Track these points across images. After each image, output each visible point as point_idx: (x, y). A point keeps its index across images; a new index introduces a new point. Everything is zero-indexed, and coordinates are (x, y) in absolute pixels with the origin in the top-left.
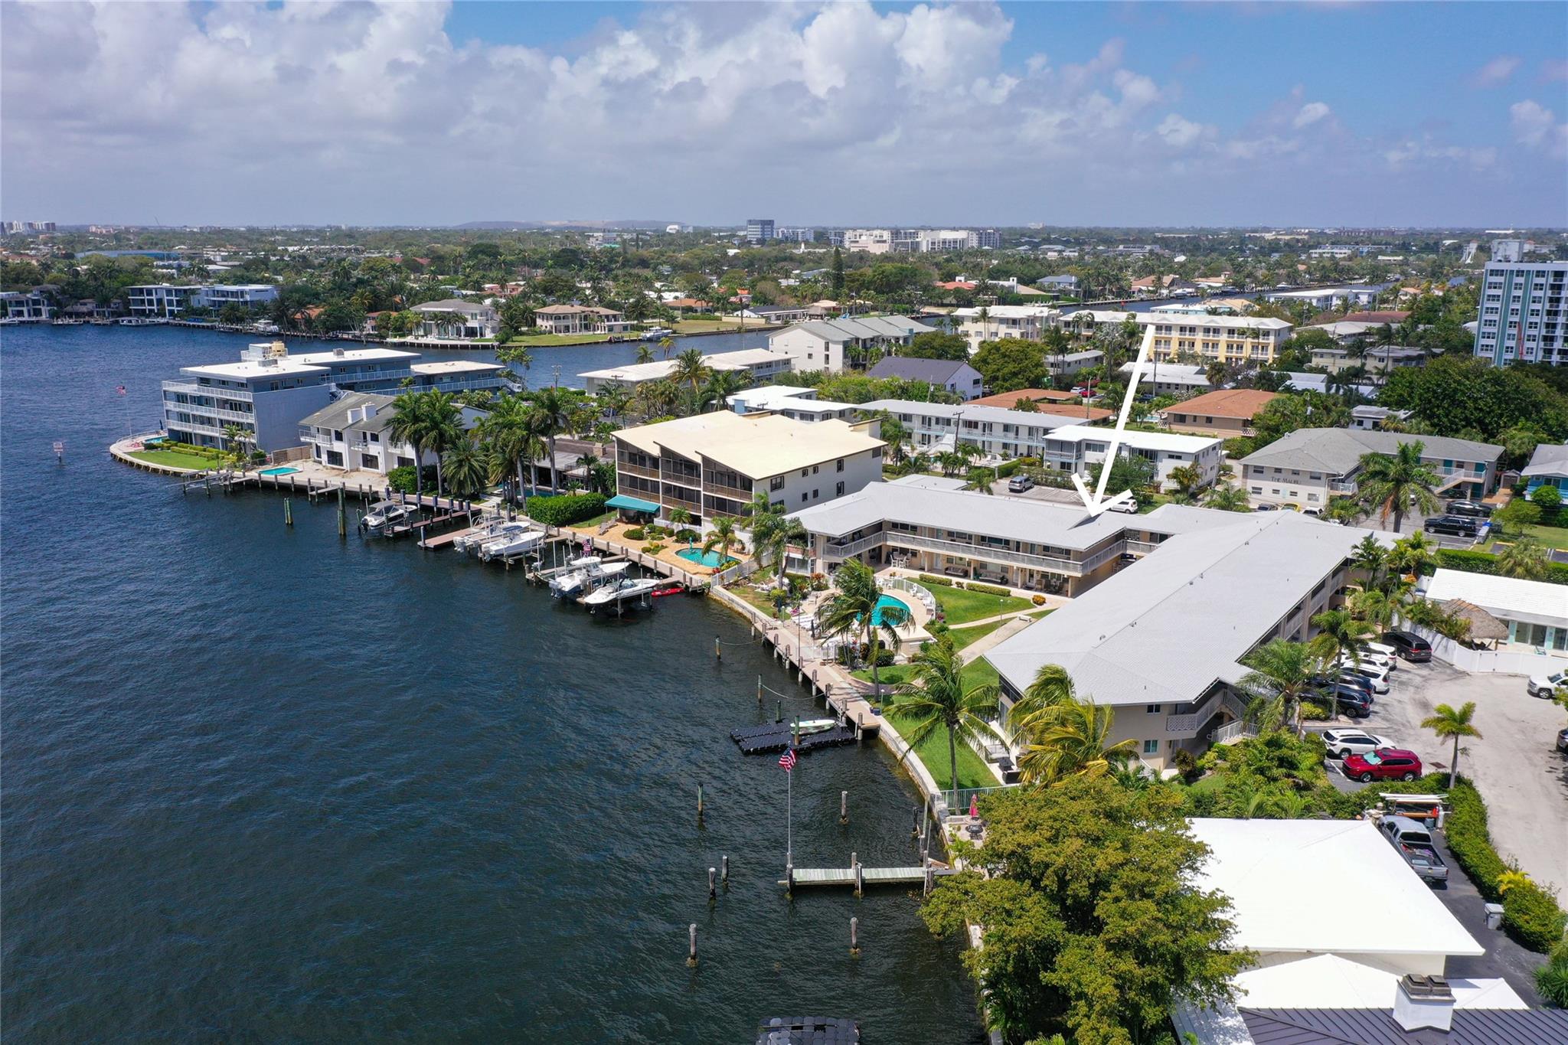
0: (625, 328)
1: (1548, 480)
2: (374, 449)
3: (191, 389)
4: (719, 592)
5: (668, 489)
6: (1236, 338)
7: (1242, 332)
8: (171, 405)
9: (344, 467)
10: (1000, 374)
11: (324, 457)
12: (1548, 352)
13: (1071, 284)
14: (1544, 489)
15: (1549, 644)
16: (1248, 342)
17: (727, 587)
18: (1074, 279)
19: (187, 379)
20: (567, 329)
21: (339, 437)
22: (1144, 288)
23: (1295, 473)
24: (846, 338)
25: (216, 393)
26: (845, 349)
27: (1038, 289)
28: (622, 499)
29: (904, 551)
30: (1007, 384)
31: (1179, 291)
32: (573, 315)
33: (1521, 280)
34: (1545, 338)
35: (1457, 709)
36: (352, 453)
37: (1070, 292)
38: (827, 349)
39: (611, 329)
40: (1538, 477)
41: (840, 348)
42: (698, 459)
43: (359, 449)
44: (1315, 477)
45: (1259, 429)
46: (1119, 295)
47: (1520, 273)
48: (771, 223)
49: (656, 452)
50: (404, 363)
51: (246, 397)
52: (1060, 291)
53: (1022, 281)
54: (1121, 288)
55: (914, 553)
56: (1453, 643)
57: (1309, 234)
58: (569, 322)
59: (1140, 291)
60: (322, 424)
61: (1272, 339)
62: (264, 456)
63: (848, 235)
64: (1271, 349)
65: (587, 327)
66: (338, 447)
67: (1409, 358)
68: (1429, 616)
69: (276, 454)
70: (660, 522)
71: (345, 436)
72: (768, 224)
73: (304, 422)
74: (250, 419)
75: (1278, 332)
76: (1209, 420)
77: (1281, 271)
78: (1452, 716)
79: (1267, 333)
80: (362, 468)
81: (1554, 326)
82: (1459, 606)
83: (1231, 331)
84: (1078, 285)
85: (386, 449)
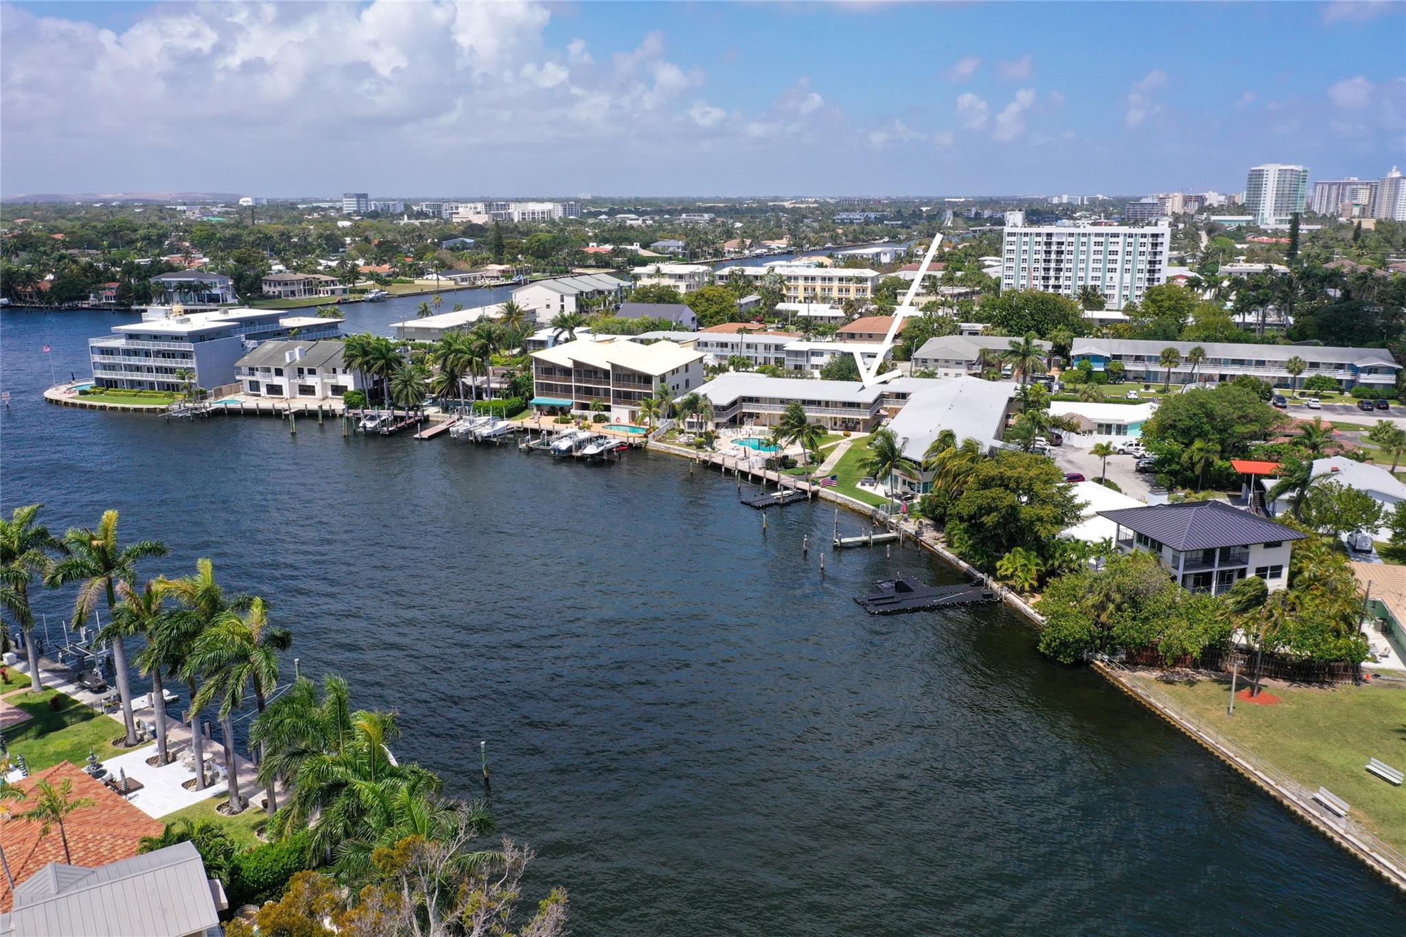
0: (345, 291)
1: (1083, 357)
2: (310, 380)
3: (121, 343)
4: (653, 444)
5: (578, 389)
6: (844, 284)
7: (849, 279)
8: (97, 358)
9: (284, 396)
10: (708, 313)
11: (263, 390)
12: (1046, 287)
13: (678, 247)
14: (1084, 362)
15: (1114, 433)
16: (853, 286)
17: (659, 441)
18: (681, 243)
19: (117, 335)
20: (293, 293)
21: (279, 372)
22: (732, 250)
23: (947, 361)
24: (576, 292)
25: (151, 346)
26: (577, 300)
27: (654, 251)
28: (538, 399)
29: (751, 415)
30: (714, 320)
31: (758, 251)
32: (299, 281)
33: (1026, 239)
34: (1044, 278)
35: (1105, 445)
36: (291, 385)
37: (679, 253)
38: (562, 300)
39: (333, 292)
40: (1078, 356)
41: (573, 299)
42: (608, 367)
43: (299, 381)
44: (959, 363)
45: (905, 340)
46: (715, 255)
47: (1026, 235)
48: (365, 196)
49: (569, 364)
50: (274, 319)
51: (187, 347)
52: (671, 253)
53: (645, 246)
54: (716, 250)
55: (758, 416)
56: (1073, 434)
57: (816, 202)
58: (295, 288)
59: (729, 252)
60: (262, 364)
61: (869, 284)
62: (205, 392)
63: (445, 206)
64: (869, 290)
65: (310, 291)
66: (277, 381)
67: (960, 295)
68: (1058, 423)
69: (215, 390)
70: (573, 411)
71: (285, 372)
72: (362, 197)
73: (238, 364)
74: (191, 363)
75: (873, 279)
76: (870, 336)
77: (825, 234)
78: (1102, 447)
79: (866, 280)
80: (298, 396)
81: (1048, 269)
82: (1073, 416)
83: (841, 279)
84: (684, 248)
85: (322, 380)
